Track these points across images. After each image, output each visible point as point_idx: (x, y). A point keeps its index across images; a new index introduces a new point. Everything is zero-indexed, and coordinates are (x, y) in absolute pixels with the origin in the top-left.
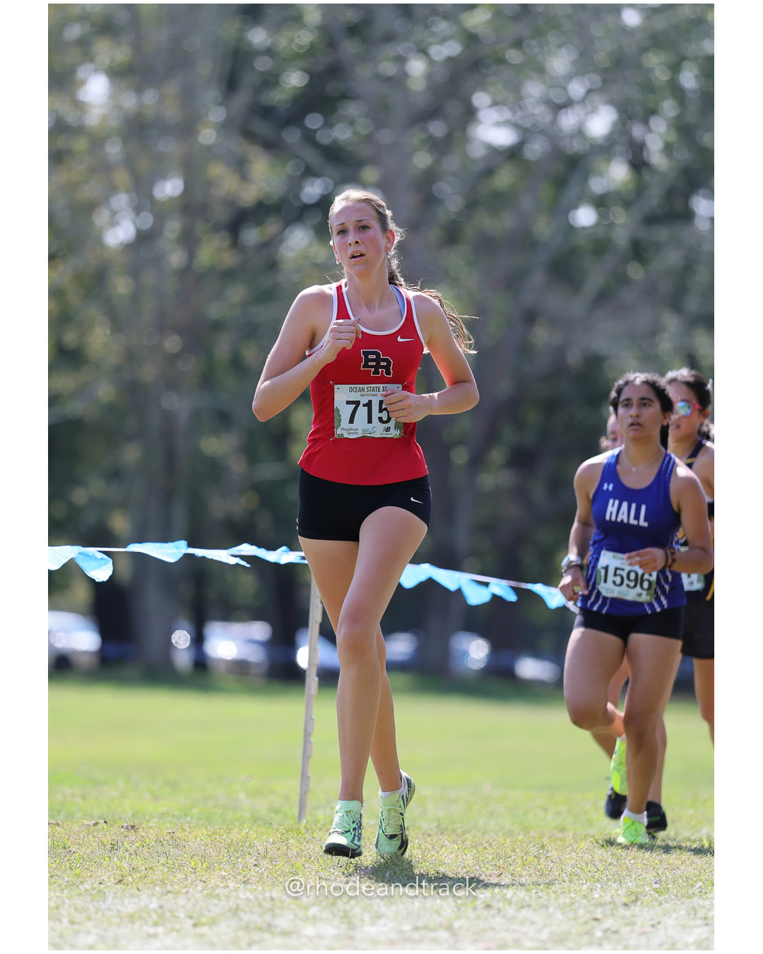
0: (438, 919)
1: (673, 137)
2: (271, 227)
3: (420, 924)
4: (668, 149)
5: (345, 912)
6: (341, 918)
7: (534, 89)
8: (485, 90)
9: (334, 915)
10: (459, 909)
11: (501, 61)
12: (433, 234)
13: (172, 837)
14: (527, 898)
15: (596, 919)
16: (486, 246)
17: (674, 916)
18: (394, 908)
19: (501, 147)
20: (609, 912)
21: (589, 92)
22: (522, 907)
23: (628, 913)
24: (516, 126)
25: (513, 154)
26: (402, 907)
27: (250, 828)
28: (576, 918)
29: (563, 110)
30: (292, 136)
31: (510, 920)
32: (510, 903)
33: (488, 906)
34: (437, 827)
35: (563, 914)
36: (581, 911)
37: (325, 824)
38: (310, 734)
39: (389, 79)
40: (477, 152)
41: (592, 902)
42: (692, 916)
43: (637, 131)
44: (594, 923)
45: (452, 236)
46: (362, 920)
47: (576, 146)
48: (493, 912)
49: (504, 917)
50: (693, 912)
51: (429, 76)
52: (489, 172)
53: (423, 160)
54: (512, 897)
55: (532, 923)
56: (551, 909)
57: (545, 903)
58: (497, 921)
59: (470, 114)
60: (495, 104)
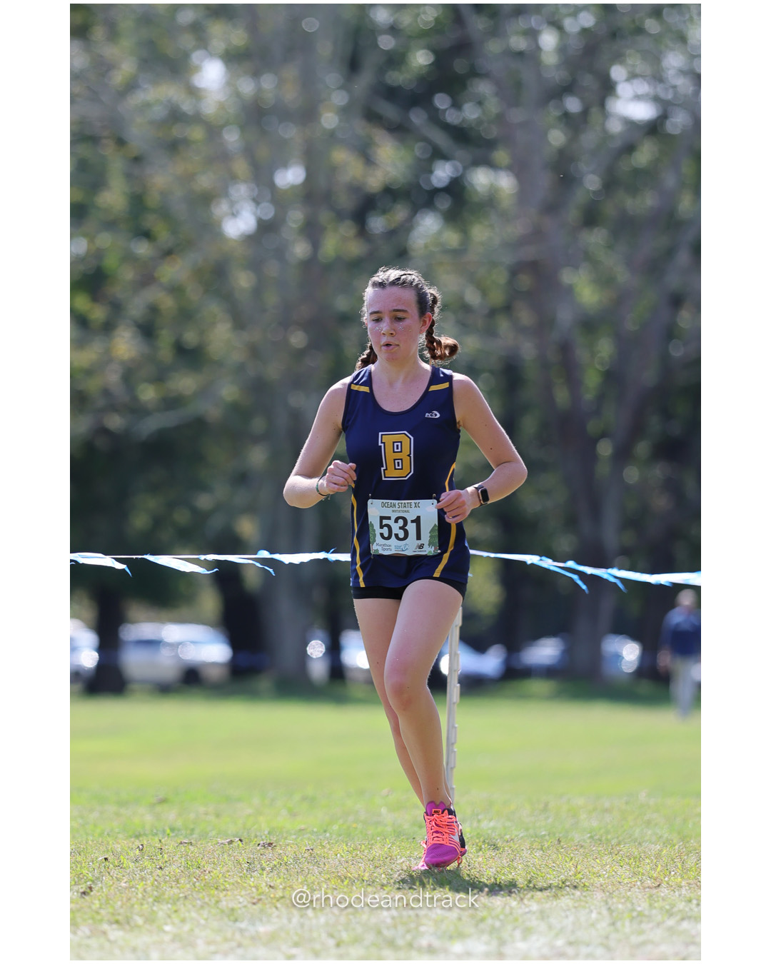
0: (594, 934)
2: (400, 213)
3: (574, 939)
5: (494, 928)
6: (490, 933)
7: (674, 60)
8: (622, 63)
10: (615, 922)
11: (640, 31)
12: (572, 214)
13: (311, 854)
14: (689, 910)
18: (546, 922)
19: (640, 121)
24: (656, 99)
25: (653, 129)
26: (555, 921)
27: (393, 844)
30: (417, 118)
32: (669, 914)
34: (591, 837)
37: (471, 837)
38: (453, 744)
39: (520, 55)
40: (615, 127)
45: (591, 218)
49: (664, 929)
51: (562, 49)
53: (557, 137)
58: (657, 934)
59: (608, 88)
60: (632, 76)
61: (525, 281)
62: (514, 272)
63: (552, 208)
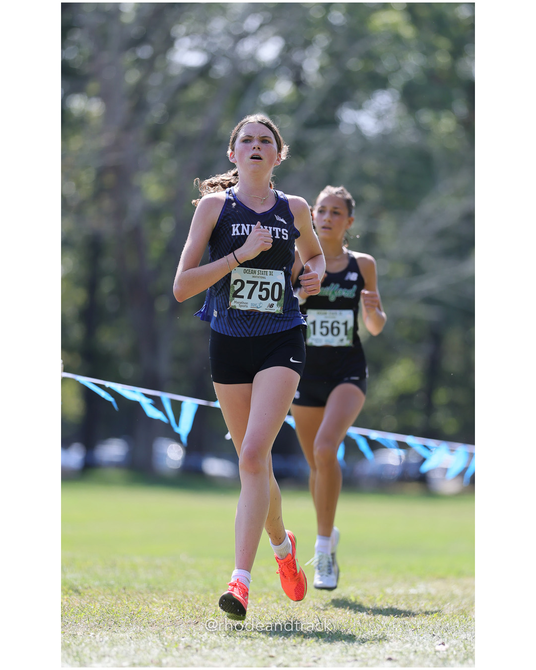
0: (150, 657)
1: (326, 61)
3: (136, 661)
4: (322, 70)
5: (77, 652)
6: (74, 657)
7: (218, 25)
8: (181, 23)
9: (69, 654)
10: (166, 649)
12: (141, 133)
14: (218, 641)
15: (272, 657)
16: (183, 143)
17: (331, 654)
18: (115, 649)
19: (193, 67)
20: (281, 651)
21: (261, 26)
22: (214, 648)
23: (295, 652)
24: (204, 50)
25: (203, 72)
26: (122, 648)
28: (256, 656)
29: (242, 40)
31: (206, 657)
32: (205, 644)
33: (188, 647)
35: (246, 653)
36: (260, 650)
39: (106, 14)
40: (176, 72)
41: (268, 644)
42: (344, 654)
43: (296, 57)
44: (270, 659)
45: (156, 135)
46: (91, 658)
47: (250, 68)
48: (192, 651)
49: (201, 655)
50: (345, 651)
51: (137, 12)
52: (184, 87)
53: (132, 77)
54: (206, 640)
55: (223, 659)
56: (237, 649)
57: (233, 644)
58: (196, 658)
59: (169, 43)
60: (187, 35)
61: (110, 179)
62: (101, 173)
63: (128, 127)
